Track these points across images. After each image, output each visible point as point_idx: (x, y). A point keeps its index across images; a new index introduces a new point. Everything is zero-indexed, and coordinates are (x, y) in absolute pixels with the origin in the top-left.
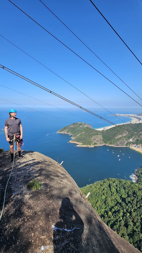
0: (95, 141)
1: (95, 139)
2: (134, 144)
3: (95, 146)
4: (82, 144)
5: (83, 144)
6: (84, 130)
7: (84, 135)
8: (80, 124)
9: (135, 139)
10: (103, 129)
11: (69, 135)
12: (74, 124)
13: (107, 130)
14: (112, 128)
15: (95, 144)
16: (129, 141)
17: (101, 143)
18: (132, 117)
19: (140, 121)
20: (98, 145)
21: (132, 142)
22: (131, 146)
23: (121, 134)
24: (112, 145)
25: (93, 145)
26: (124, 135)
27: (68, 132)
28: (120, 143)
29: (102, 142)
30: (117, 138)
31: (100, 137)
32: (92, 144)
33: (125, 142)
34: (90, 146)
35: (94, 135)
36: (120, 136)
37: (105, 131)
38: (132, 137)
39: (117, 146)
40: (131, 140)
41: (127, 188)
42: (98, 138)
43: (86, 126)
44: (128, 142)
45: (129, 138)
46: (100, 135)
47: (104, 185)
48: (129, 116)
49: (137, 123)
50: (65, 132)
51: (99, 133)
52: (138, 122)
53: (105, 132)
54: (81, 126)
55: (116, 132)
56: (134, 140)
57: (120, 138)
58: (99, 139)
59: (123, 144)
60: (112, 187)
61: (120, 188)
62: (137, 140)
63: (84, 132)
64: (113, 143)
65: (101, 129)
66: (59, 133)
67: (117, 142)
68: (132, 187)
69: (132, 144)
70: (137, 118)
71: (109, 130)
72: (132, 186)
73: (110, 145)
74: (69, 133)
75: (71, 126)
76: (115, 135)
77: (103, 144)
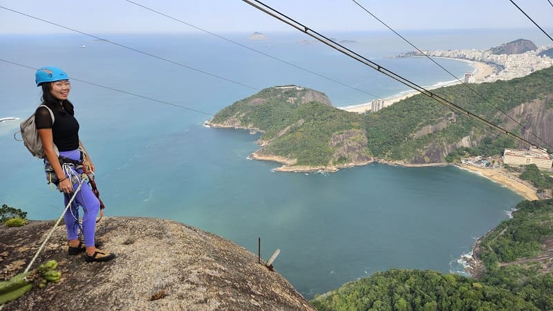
0: (340, 151)
1: (342, 143)
2: (474, 154)
3: (341, 166)
4: (295, 161)
5: (299, 163)
6: (303, 115)
7: (302, 129)
8: (286, 93)
9: (480, 137)
10: (369, 108)
11: (248, 131)
12: (266, 92)
13: (384, 109)
14: (402, 101)
15: (342, 159)
16: (459, 145)
17: (361, 158)
18: (473, 60)
19: (501, 73)
20: (351, 164)
21: (467, 150)
22: (463, 162)
23: (432, 123)
24: (400, 163)
25: (334, 163)
26: (443, 125)
27: (245, 121)
28: (427, 155)
29: (365, 151)
30: (416, 135)
31: (359, 136)
32: (331, 162)
33: (443, 150)
34: (324, 167)
35: (339, 129)
36: (429, 129)
37: (375, 113)
38: (470, 129)
39: (416, 162)
40: (465, 142)
41: (446, 295)
42: (353, 140)
43: (311, 99)
44: (454, 147)
45: (460, 134)
46: (359, 128)
47: (372, 292)
48: (464, 57)
49: (489, 80)
50: (234, 122)
51: (356, 120)
52: (492, 79)
53: (376, 116)
54: (291, 100)
55: (413, 114)
56: (475, 142)
57: (429, 135)
58: (354, 143)
59: (435, 155)
60: (397, 296)
61: (423, 297)
62: (487, 141)
63: (301, 122)
64: (402, 153)
65: (361, 108)
66: (214, 125)
67: (419, 150)
68: (462, 294)
69: (467, 154)
70: (490, 63)
71: (389, 108)
72: (463, 288)
73: (392, 163)
74: (250, 126)
75: (257, 100)
76: (411, 126)
77: (369, 159)
